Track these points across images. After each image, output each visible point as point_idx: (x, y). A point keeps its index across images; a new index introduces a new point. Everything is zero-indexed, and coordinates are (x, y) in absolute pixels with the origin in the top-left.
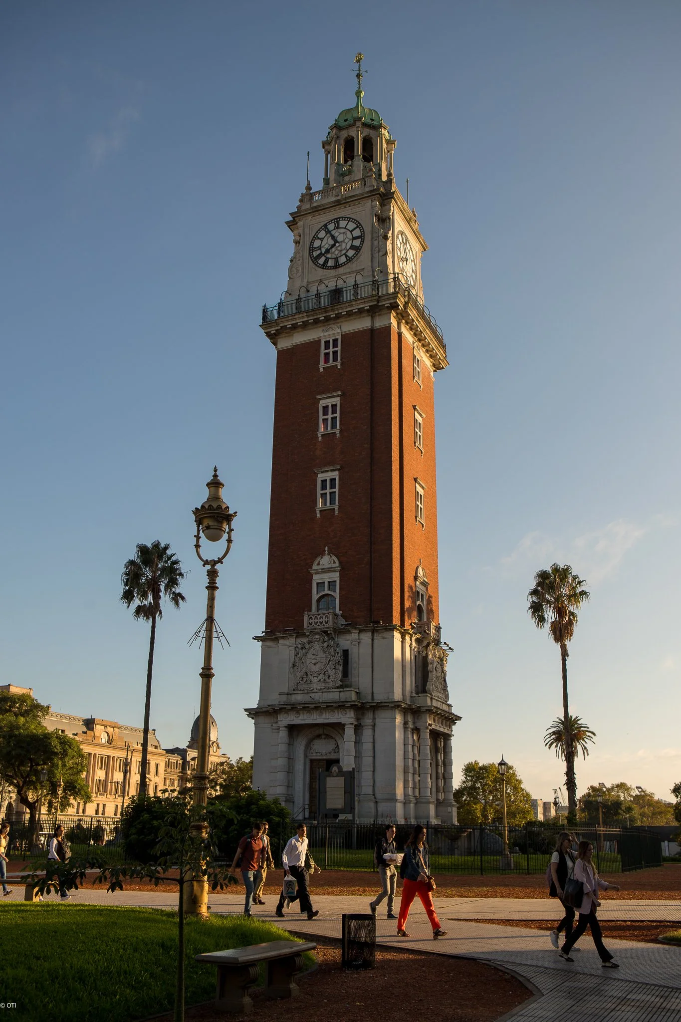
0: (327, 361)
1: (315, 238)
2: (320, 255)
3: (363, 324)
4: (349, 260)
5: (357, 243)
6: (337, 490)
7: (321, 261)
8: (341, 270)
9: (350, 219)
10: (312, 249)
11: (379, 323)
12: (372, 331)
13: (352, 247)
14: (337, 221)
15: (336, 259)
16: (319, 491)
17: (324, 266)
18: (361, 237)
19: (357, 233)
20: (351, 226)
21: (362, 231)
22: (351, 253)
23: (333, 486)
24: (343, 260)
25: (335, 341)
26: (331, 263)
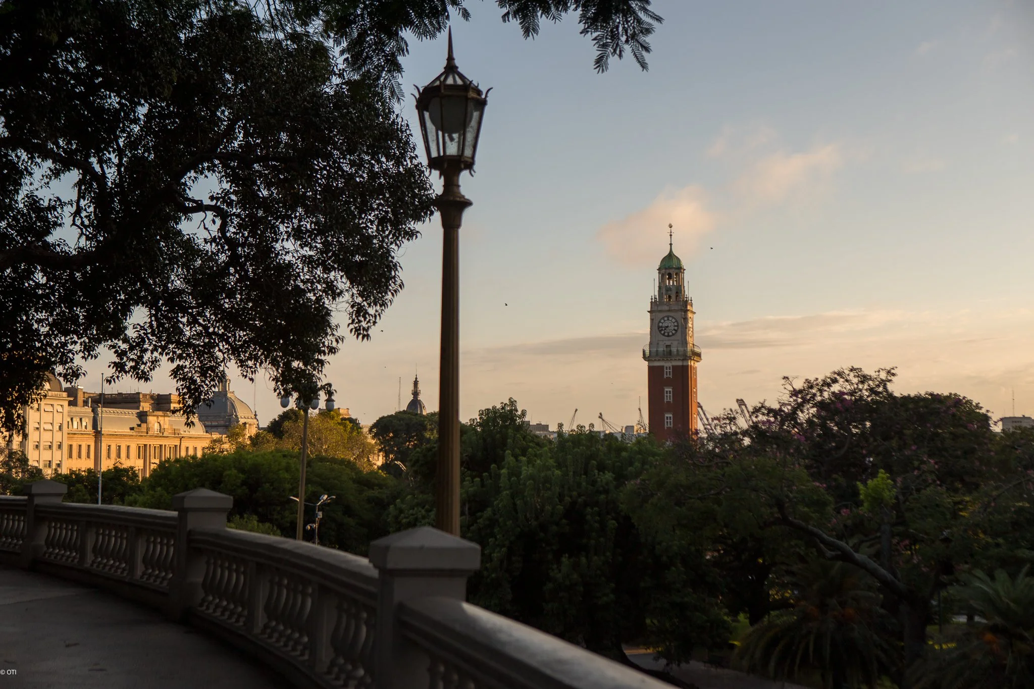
0: (667, 374)
1: (660, 322)
2: (662, 330)
3: (680, 363)
4: (673, 334)
5: (676, 328)
6: (672, 421)
7: (663, 332)
8: (669, 338)
9: (673, 318)
10: (659, 327)
11: (685, 364)
12: (683, 366)
13: (674, 330)
14: (668, 317)
15: (668, 333)
16: (666, 420)
17: (664, 335)
18: (677, 326)
19: (676, 324)
20: (674, 320)
21: (678, 323)
22: (674, 332)
23: (670, 419)
24: (671, 334)
25: (670, 367)
26: (666, 334)
